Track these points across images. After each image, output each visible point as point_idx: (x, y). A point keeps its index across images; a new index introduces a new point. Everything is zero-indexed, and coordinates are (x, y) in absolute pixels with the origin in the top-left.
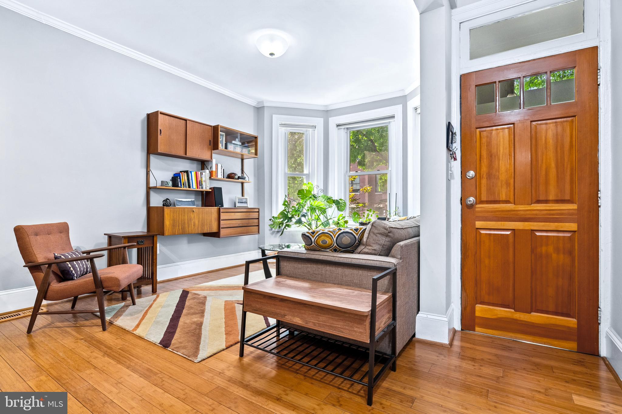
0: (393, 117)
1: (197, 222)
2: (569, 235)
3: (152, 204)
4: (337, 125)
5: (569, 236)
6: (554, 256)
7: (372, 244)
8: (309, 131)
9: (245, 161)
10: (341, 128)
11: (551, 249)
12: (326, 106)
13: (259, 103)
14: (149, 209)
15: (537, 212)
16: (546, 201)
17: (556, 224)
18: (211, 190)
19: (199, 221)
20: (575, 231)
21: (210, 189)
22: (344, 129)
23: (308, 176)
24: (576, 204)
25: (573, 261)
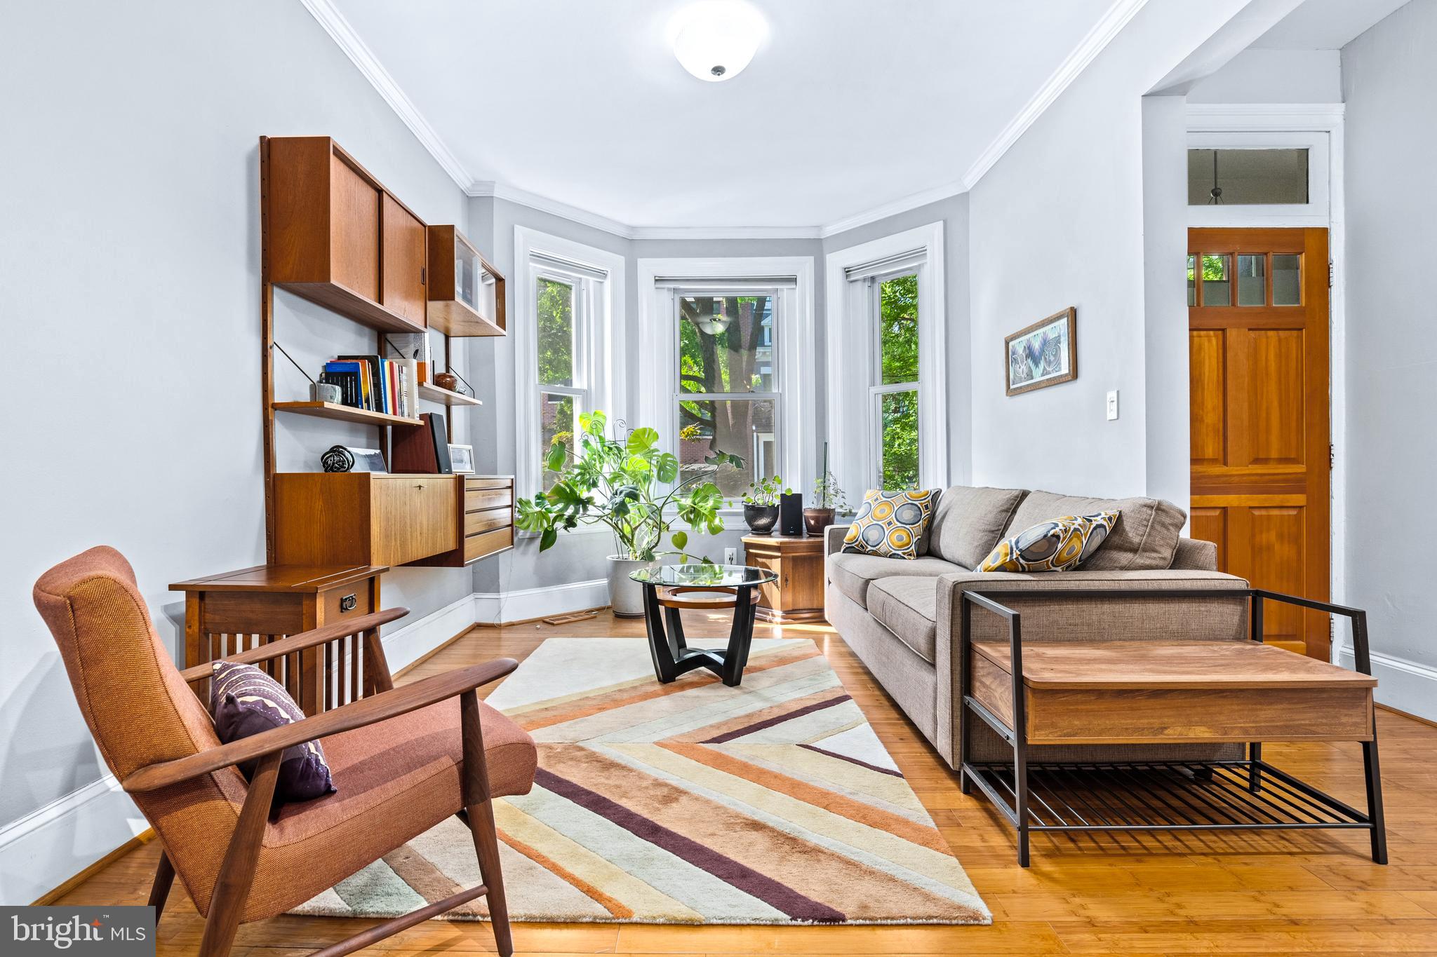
0: (792, 280)
1: (425, 523)
2: (1293, 512)
3: (281, 467)
4: (657, 278)
5: (1295, 515)
6: (1277, 547)
7: (1157, 548)
8: (587, 282)
9: (453, 341)
10: (664, 288)
11: (1273, 536)
12: (633, 228)
13: (477, 183)
14: (275, 485)
15: (1257, 478)
16: (1265, 461)
17: (1281, 496)
18: (422, 423)
19: (428, 520)
20: (1301, 507)
21: (422, 417)
22: (669, 289)
23: (586, 394)
24: (1303, 464)
25: (1299, 553)
